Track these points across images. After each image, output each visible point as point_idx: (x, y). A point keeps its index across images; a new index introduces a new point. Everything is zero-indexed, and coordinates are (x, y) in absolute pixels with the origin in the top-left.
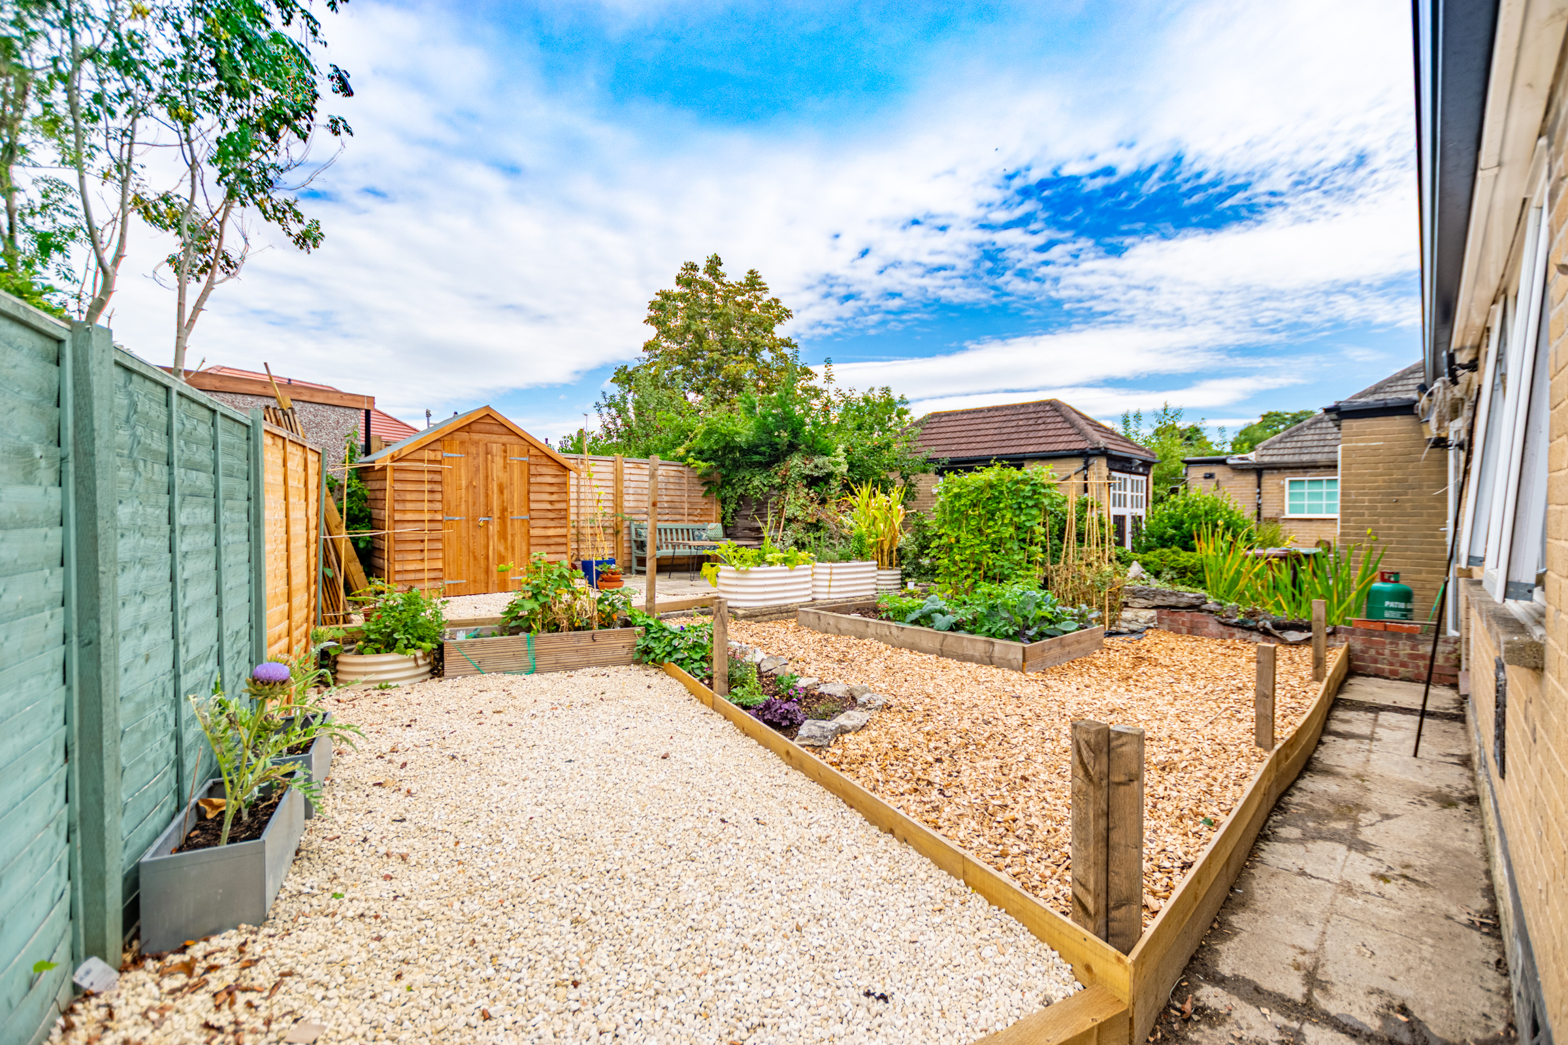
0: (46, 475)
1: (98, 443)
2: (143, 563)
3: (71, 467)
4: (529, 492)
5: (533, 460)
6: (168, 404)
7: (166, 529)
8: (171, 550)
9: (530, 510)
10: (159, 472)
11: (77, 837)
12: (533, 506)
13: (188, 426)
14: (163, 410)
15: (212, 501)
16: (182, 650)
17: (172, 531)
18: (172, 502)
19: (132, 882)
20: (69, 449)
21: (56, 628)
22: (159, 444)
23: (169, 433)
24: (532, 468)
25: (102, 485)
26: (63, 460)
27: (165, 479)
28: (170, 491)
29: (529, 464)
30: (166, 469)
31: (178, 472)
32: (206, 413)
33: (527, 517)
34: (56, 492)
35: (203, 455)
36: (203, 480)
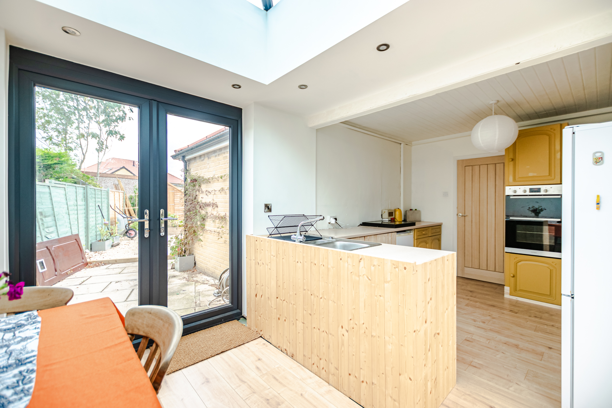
0: (84, 201)
1: (88, 197)
2: (92, 210)
3: (86, 200)
4: (174, 199)
5: (175, 191)
6: (95, 191)
7: (95, 206)
8: (95, 209)
9: (174, 203)
10: (94, 199)
11: (86, 237)
12: (175, 202)
13: (98, 193)
14: (95, 192)
15: (101, 202)
16: (97, 222)
17: (96, 207)
18: (95, 203)
19: (91, 245)
20: (85, 198)
21: (84, 216)
22: (94, 196)
23: (95, 195)
24: (175, 193)
25: (88, 201)
26: (85, 199)
27: (95, 200)
28: (95, 202)
29: (174, 192)
30: (95, 199)
31: (96, 199)
32: (100, 190)
33: (174, 204)
34: (84, 202)
35: (100, 196)
36: (100, 200)
